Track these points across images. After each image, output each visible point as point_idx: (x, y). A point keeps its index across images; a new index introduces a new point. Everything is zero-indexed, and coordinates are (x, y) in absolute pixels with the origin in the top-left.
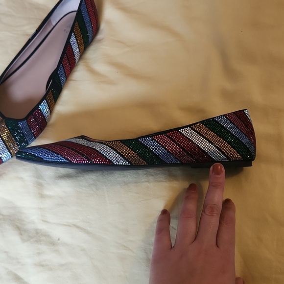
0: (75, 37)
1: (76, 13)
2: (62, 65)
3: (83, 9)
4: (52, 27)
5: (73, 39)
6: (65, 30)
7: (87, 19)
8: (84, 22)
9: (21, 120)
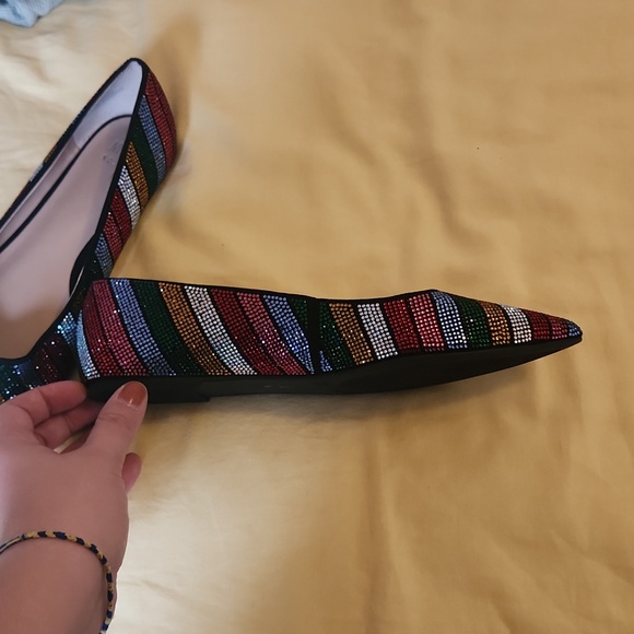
0: (130, 175)
1: (129, 119)
2: (104, 236)
3: (145, 115)
4: (76, 151)
5: (125, 181)
6: (105, 157)
7: (152, 134)
8: (147, 141)
9: (18, 361)
